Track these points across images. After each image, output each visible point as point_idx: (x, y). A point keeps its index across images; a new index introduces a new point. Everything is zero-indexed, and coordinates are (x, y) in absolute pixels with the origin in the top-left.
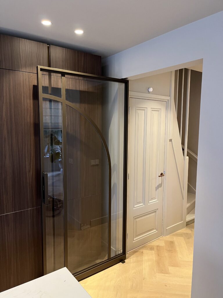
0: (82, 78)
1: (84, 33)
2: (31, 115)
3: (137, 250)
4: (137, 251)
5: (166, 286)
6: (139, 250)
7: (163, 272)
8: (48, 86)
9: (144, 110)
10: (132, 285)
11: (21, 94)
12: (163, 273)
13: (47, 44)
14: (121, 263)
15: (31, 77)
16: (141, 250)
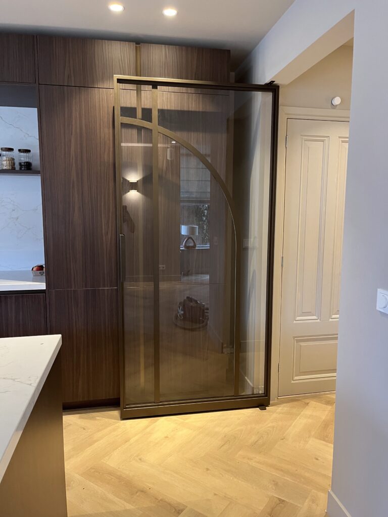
0: (193, 89)
1: (178, 13)
2: (109, 150)
3: (300, 398)
4: (299, 400)
5: (317, 459)
6: (304, 399)
7: (327, 439)
8: (136, 106)
9: (323, 141)
10: (256, 442)
11: (96, 121)
12: (324, 440)
13: (135, 43)
14: (258, 408)
15: (111, 94)
16: (307, 401)
